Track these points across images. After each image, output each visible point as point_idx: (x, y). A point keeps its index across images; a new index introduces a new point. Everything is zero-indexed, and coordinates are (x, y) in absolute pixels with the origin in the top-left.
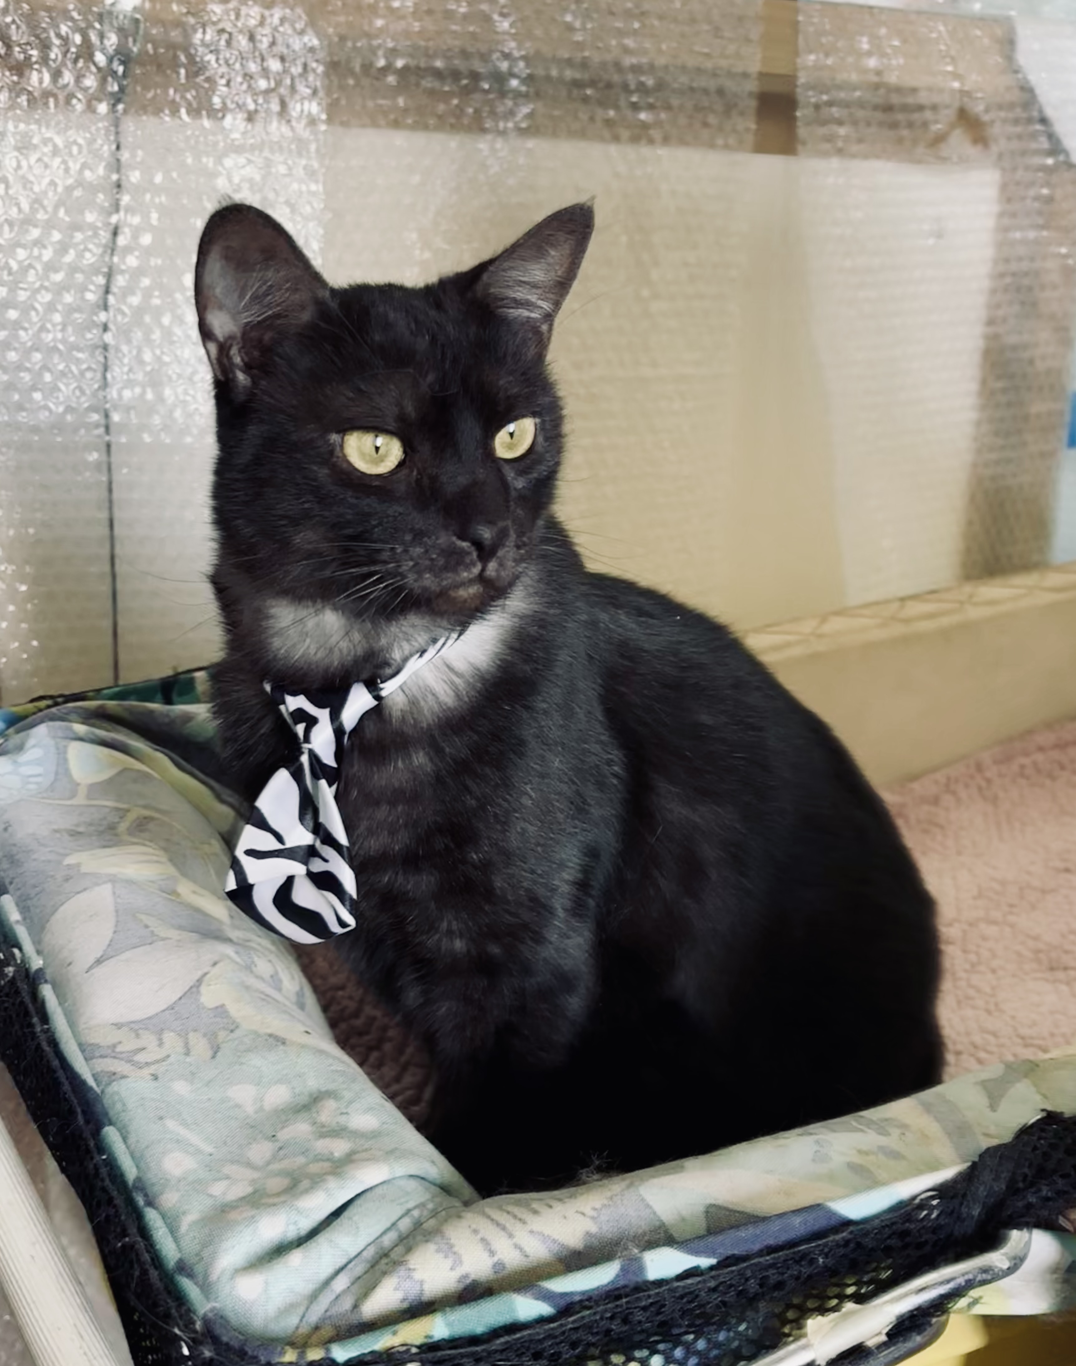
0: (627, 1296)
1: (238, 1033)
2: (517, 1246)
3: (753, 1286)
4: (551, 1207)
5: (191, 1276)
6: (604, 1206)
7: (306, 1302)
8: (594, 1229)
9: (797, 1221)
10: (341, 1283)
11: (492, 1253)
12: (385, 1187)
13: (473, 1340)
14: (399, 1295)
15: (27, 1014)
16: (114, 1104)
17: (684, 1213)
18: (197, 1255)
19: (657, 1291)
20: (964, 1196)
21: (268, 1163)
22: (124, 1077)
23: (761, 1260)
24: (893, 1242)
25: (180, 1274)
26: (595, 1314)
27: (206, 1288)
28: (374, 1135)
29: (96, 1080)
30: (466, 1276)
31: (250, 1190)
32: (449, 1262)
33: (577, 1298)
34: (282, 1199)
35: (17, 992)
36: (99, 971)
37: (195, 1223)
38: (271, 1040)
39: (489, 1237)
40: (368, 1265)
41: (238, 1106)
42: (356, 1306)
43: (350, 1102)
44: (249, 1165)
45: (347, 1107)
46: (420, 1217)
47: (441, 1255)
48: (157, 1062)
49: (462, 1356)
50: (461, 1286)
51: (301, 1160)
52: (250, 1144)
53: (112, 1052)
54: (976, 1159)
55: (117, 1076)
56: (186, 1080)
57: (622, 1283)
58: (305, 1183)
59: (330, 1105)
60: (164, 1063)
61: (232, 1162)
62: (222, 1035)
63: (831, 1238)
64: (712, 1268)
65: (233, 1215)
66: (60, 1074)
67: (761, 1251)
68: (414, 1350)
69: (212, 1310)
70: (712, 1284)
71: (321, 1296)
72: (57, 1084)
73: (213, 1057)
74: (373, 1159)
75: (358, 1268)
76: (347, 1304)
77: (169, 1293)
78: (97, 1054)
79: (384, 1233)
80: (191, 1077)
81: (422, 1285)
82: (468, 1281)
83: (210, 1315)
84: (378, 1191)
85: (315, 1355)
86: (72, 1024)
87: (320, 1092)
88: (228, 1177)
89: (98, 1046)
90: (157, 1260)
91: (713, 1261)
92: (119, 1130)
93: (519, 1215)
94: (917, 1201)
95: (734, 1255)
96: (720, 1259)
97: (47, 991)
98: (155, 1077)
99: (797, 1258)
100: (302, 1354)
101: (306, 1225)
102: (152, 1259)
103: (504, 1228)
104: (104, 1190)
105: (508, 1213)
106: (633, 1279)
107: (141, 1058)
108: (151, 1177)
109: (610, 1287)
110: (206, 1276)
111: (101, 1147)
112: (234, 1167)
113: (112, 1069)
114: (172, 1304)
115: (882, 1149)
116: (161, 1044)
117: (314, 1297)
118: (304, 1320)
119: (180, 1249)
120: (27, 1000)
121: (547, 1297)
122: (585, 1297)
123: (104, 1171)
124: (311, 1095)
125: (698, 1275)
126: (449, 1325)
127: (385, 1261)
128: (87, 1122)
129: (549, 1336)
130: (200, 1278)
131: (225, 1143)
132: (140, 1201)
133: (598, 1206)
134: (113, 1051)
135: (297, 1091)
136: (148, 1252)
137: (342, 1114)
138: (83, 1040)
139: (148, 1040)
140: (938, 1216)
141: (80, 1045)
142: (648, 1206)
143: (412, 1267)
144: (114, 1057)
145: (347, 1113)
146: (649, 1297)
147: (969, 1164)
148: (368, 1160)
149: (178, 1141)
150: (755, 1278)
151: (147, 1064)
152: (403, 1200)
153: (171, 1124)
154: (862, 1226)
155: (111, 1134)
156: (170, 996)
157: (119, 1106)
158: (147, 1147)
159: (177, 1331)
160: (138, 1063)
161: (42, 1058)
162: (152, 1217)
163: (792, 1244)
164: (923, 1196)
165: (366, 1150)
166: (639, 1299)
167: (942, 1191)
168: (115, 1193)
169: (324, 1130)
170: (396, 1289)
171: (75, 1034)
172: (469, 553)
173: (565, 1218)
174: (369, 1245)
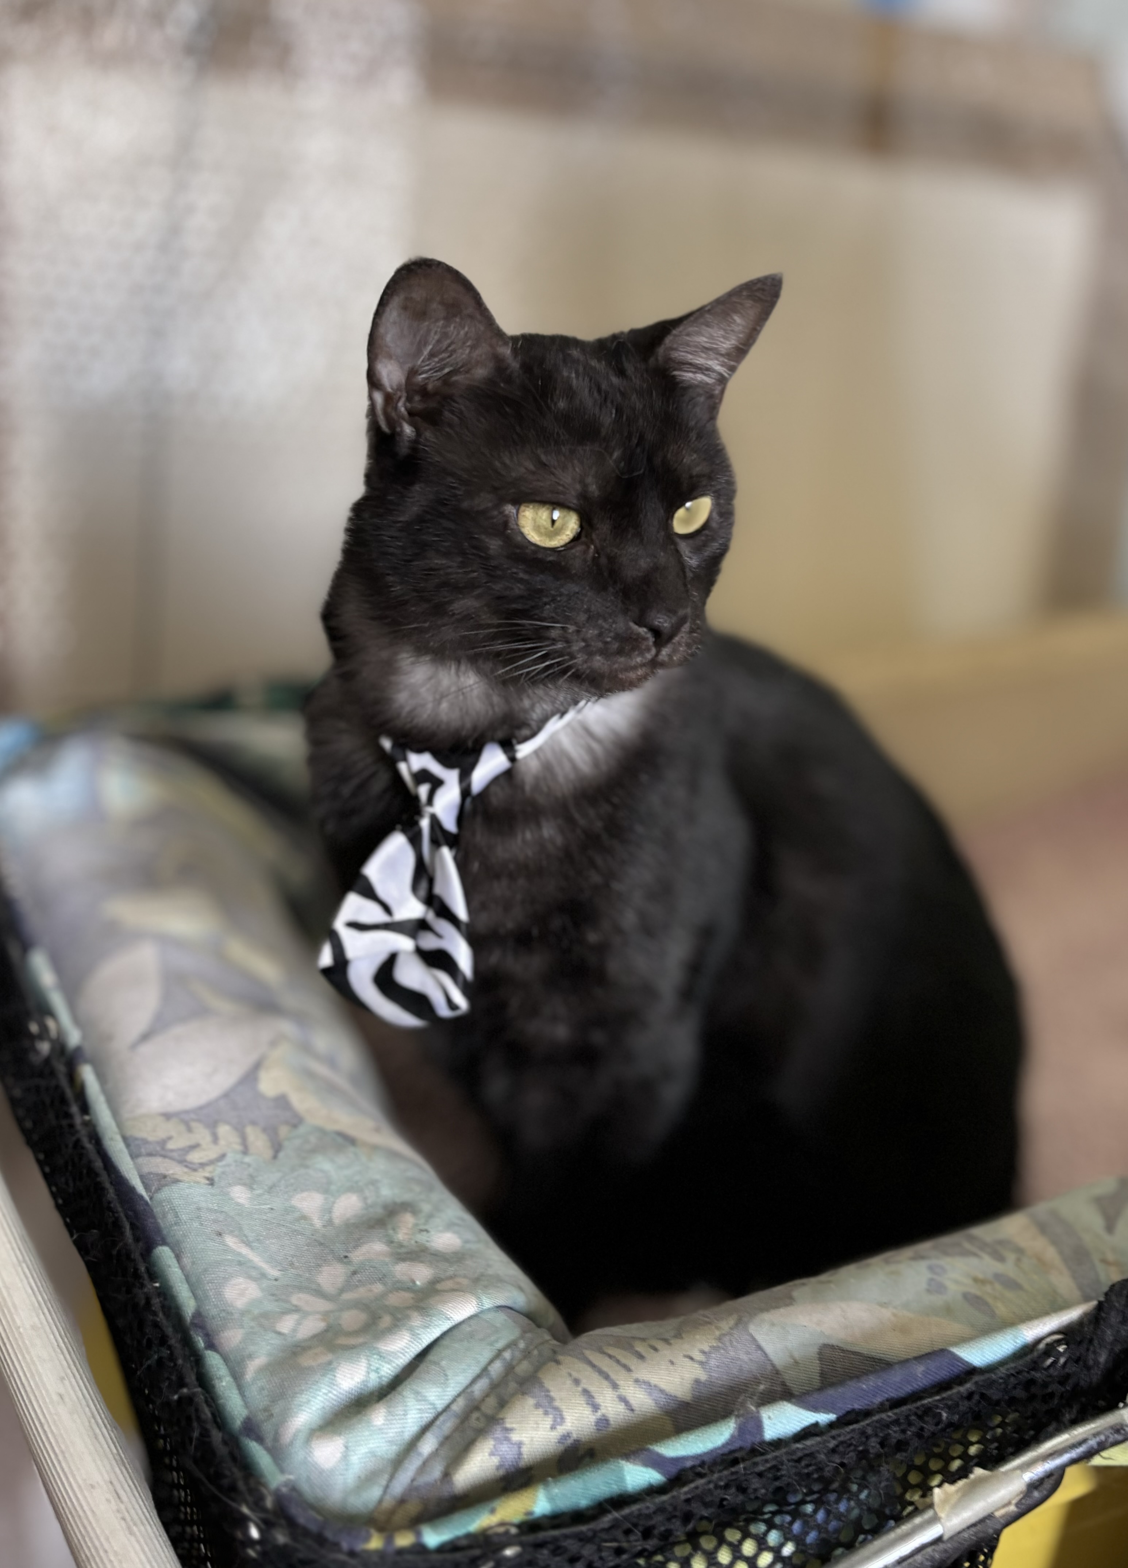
0: (744, 1460)
1: (302, 1130)
2: (623, 1400)
3: (874, 1444)
4: (656, 1349)
5: (260, 1440)
6: (715, 1349)
7: (389, 1469)
8: (703, 1377)
9: (919, 1369)
10: (428, 1446)
11: (595, 1407)
12: (472, 1322)
13: (577, 1516)
14: (495, 1460)
15: (63, 1101)
16: (164, 1216)
17: (797, 1355)
18: (266, 1410)
19: (774, 1454)
20: (1091, 1341)
21: (342, 1291)
22: (176, 1181)
23: (883, 1416)
24: (1020, 1393)
25: (248, 1436)
26: (709, 1482)
27: (277, 1453)
28: (457, 1257)
29: (143, 1182)
30: (567, 1436)
31: (321, 1325)
32: (548, 1421)
33: (689, 1464)
34: (360, 1340)
35: (53, 1073)
36: (146, 1049)
37: (261, 1370)
38: (340, 1140)
39: (592, 1389)
40: (458, 1421)
41: (304, 1217)
42: (447, 1475)
43: (430, 1216)
44: (320, 1293)
45: (426, 1222)
46: (512, 1359)
47: (540, 1411)
48: (211, 1162)
49: (566, 1537)
50: (561, 1448)
51: (378, 1288)
52: (320, 1266)
53: (161, 1150)
54: (1102, 1299)
55: (168, 1179)
56: (244, 1185)
57: (737, 1445)
58: (387, 1320)
59: (408, 1219)
60: (220, 1164)
61: (300, 1289)
62: (284, 1131)
63: (954, 1391)
64: (831, 1425)
65: (306, 1361)
66: (104, 1178)
67: (882, 1404)
68: (514, 1531)
69: (286, 1484)
70: (832, 1444)
71: (406, 1461)
72: (99, 1189)
73: (275, 1157)
74: (458, 1290)
75: (447, 1425)
76: (436, 1472)
77: (234, 1459)
78: (143, 1151)
79: (474, 1381)
80: (250, 1183)
81: (520, 1448)
82: (569, 1441)
83: (284, 1490)
84: (466, 1328)
85: (404, 1540)
86: (115, 1113)
87: (395, 1203)
88: (297, 1309)
89: (145, 1142)
90: (220, 1418)
91: (832, 1417)
92: (173, 1250)
93: (623, 1361)
94: (1042, 1346)
95: (853, 1410)
96: (841, 1414)
97: (87, 1074)
98: (211, 1181)
99: (920, 1413)
100: (389, 1540)
101: (388, 1370)
102: (213, 1414)
103: (607, 1377)
104: (156, 1325)
105: (610, 1357)
106: (749, 1441)
107: (195, 1157)
108: (211, 1310)
109: (726, 1450)
110: (276, 1438)
111: (154, 1273)
112: (303, 1296)
113: (162, 1170)
114: (238, 1474)
115: (998, 1277)
116: (215, 1139)
117: (398, 1462)
118: (389, 1491)
119: (246, 1405)
120: (64, 1082)
121: (657, 1462)
122: (697, 1462)
123: (156, 1302)
124: (385, 1207)
125: (816, 1435)
126: (551, 1499)
127: (475, 1415)
128: (137, 1239)
129: (661, 1510)
130: (269, 1442)
131: (292, 1264)
132: (201, 1343)
133: (706, 1348)
134: (163, 1148)
135: (369, 1201)
136: (209, 1405)
137: (421, 1231)
138: (129, 1133)
139: (202, 1135)
140: (1065, 1363)
141: (125, 1139)
142: (759, 1348)
143: (508, 1426)
144: (164, 1156)
145: (427, 1231)
146: (767, 1461)
147: (1094, 1303)
148: (453, 1290)
149: (240, 1263)
150: (876, 1435)
151: (203, 1165)
152: (493, 1338)
153: (230, 1241)
154: (987, 1376)
155: (164, 1254)
156: (225, 1080)
157: (170, 1217)
158: (206, 1270)
159: (245, 1510)
160: (191, 1163)
161: (81, 1156)
162: (213, 1361)
163: (915, 1396)
164: (1048, 1340)
165: (451, 1278)
166: (756, 1464)
167: (1068, 1333)
168: (169, 1331)
169: (403, 1250)
170: (492, 1454)
171: (120, 1125)
172: (646, 639)
173: (672, 1363)
174: (459, 1395)
